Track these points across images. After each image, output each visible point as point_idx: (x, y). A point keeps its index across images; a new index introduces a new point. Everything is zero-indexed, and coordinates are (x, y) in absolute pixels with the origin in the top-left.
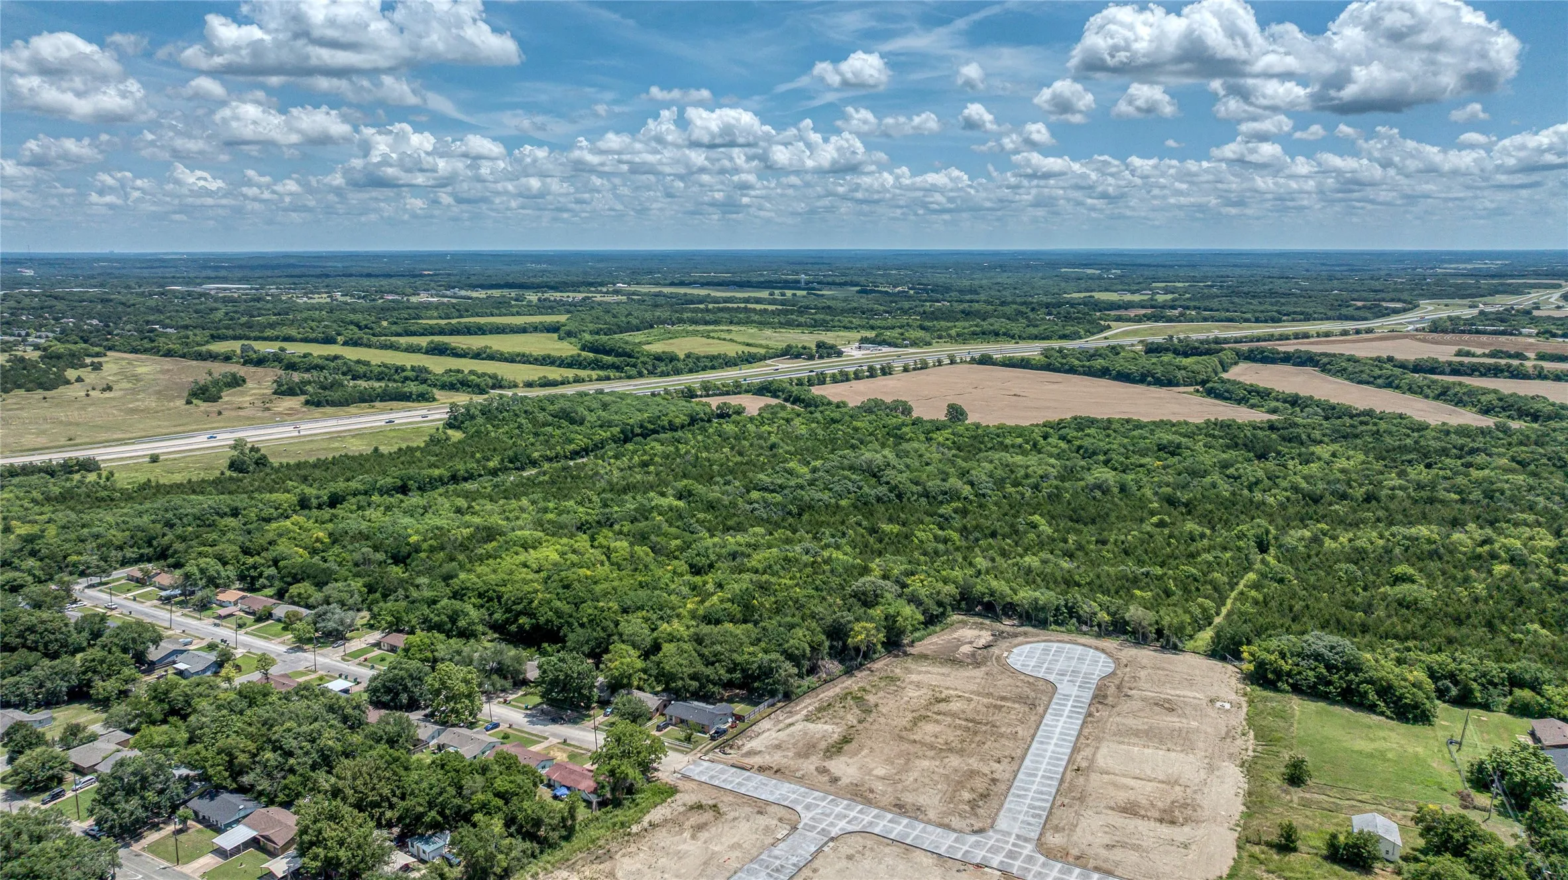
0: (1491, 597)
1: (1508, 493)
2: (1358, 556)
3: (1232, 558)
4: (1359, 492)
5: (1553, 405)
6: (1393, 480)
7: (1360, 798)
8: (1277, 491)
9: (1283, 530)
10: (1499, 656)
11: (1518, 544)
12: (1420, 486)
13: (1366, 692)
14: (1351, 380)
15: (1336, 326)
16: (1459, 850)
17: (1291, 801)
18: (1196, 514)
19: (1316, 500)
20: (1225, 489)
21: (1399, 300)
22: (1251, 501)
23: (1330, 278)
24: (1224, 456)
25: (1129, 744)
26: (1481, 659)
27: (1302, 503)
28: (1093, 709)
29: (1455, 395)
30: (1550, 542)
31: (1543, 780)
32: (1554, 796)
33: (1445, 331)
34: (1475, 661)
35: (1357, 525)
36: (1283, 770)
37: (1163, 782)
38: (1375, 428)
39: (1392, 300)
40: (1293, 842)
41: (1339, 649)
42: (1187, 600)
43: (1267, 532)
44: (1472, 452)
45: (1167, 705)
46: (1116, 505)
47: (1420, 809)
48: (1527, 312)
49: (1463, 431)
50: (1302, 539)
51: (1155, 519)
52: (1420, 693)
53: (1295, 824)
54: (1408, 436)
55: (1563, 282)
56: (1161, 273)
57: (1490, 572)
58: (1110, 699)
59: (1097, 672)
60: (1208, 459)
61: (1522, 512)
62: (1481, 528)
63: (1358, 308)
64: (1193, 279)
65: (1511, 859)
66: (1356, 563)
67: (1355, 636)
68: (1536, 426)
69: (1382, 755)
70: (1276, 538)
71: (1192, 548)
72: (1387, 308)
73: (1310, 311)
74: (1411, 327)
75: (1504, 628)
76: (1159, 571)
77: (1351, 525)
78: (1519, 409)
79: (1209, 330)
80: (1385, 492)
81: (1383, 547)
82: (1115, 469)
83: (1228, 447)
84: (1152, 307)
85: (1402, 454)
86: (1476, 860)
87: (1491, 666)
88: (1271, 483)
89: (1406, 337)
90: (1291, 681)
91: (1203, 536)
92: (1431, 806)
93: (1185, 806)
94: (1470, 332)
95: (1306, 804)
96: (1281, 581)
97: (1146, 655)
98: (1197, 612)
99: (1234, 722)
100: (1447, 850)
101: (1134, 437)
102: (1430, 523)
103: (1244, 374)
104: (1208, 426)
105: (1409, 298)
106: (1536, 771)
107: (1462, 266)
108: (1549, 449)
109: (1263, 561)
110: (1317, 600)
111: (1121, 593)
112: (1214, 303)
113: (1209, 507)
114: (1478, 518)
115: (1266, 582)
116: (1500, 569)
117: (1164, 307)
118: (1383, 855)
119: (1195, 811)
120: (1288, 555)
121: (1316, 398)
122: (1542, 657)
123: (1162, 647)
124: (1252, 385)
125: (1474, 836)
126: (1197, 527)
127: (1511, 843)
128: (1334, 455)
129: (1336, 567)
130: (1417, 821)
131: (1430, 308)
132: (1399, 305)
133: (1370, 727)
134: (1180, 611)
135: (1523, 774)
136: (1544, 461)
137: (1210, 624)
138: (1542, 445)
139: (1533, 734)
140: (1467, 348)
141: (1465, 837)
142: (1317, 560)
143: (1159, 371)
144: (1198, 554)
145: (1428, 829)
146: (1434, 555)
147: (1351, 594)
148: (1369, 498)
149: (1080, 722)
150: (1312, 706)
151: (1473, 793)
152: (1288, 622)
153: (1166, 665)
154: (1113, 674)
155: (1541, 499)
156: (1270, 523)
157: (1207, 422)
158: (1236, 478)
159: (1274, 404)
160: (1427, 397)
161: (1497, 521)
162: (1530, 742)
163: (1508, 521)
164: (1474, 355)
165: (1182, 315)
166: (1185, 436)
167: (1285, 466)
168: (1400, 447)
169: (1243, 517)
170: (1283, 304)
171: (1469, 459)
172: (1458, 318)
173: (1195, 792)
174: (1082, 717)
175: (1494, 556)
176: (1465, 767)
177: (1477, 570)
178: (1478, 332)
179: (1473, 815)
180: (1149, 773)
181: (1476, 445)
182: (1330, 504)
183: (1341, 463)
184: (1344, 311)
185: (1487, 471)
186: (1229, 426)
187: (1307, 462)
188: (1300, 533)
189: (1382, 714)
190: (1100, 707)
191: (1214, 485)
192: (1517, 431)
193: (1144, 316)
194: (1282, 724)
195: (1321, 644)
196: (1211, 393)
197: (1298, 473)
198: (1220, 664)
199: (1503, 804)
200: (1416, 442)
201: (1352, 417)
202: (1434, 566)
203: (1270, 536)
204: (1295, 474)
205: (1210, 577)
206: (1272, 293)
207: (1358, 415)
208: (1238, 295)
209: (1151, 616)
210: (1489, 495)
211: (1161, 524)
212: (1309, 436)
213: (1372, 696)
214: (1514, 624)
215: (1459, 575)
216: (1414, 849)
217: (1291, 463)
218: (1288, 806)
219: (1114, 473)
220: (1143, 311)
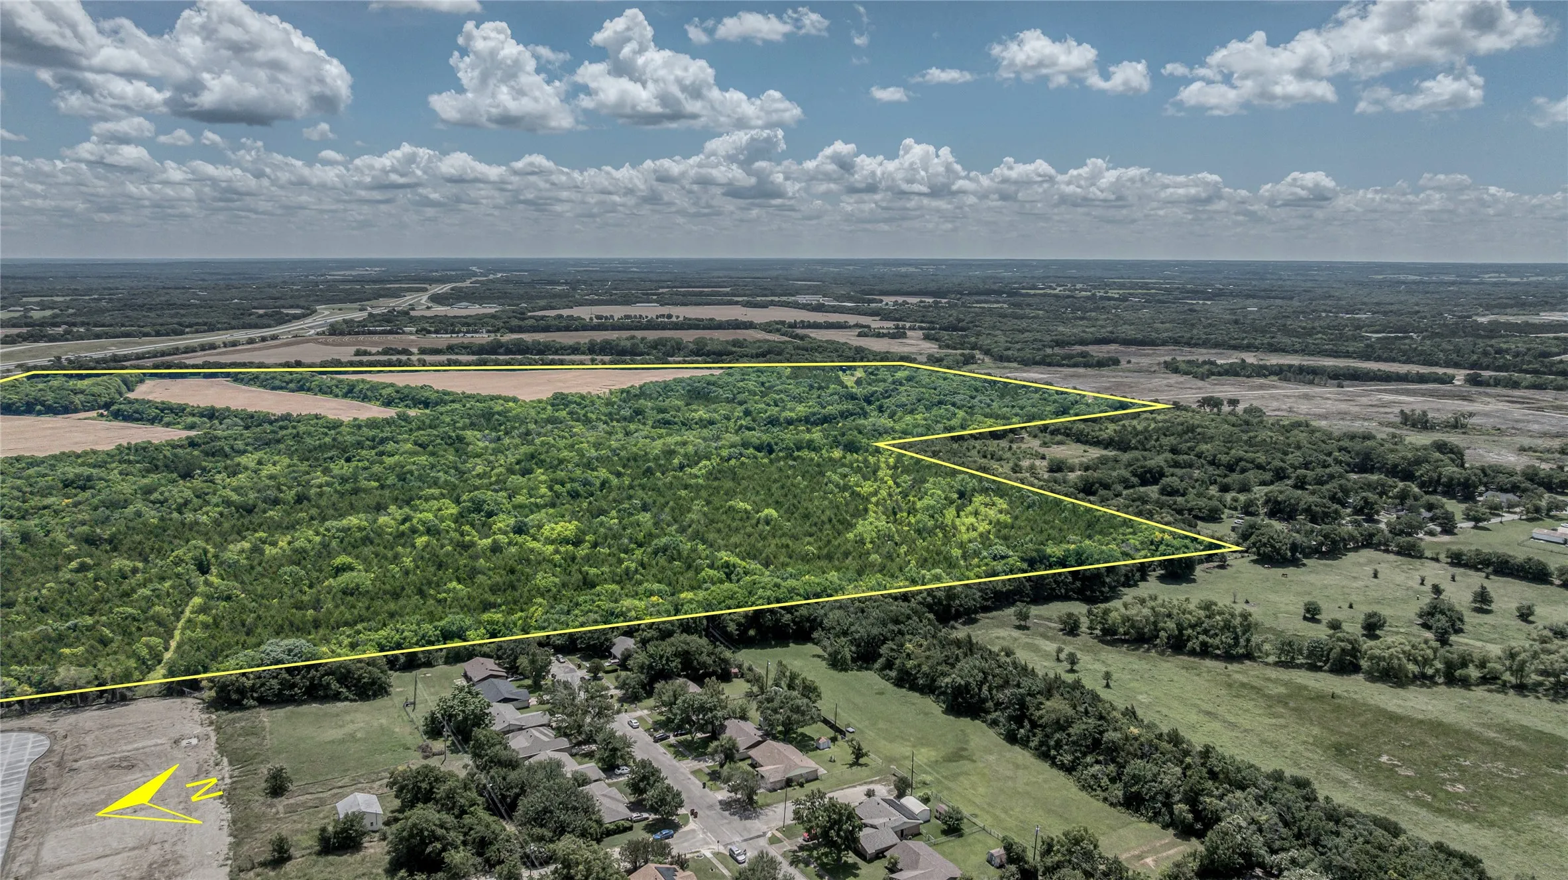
0: (418, 567)
1: (416, 473)
2: (299, 556)
3: (172, 587)
4: (290, 495)
5: (437, 392)
6: (319, 478)
7: (340, 784)
8: (209, 508)
9: (221, 547)
10: (432, 617)
11: (430, 516)
12: (344, 480)
13: (328, 684)
14: (265, 387)
15: (241, 335)
16: (427, 797)
17: (277, 813)
18: (125, 548)
19: (250, 510)
20: (152, 516)
21: (298, 307)
22: (183, 524)
23: (228, 287)
24: (146, 481)
25: (83, 823)
26: (418, 624)
27: (236, 515)
28: (27, 801)
29: (361, 391)
30: (453, 510)
31: (478, 711)
32: (487, 721)
33: (342, 334)
34: (414, 627)
35: (293, 527)
36: (264, 785)
37: (134, 849)
38: (294, 431)
39: (291, 307)
40: (286, 851)
41: (296, 651)
42: (129, 644)
43: (205, 552)
44: (383, 441)
45: (125, 764)
46: (20, 558)
47: (392, 774)
48: (406, 313)
49: (373, 424)
50: (243, 551)
51: (74, 564)
52: (375, 670)
53: (284, 833)
54: (326, 434)
55: (427, 286)
56: (31, 286)
57: (414, 546)
58: (50, 781)
59: (26, 758)
60: (126, 487)
61: (430, 487)
62: (401, 508)
63: (261, 316)
64: (75, 292)
65: (466, 787)
66: (298, 564)
67: (309, 633)
68: (427, 411)
69: (352, 737)
70: (216, 556)
71: (126, 586)
72: (287, 315)
73: (214, 321)
74: (312, 332)
75: (432, 592)
76: (89, 621)
77: (287, 528)
78: (413, 399)
79: (103, 348)
80: (313, 491)
81: (320, 543)
82: (11, 517)
83: (148, 471)
84: (27, 325)
85: (323, 452)
86: (441, 799)
87: (427, 627)
88: (201, 501)
89: (308, 341)
90: (255, 695)
91: (135, 571)
92: (400, 768)
93: (165, 863)
94: (363, 333)
95: (291, 810)
96: (228, 598)
97: (89, 718)
98: (144, 652)
99: (204, 755)
100: (418, 800)
101: (30, 476)
102: (358, 513)
103: (151, 391)
104: (121, 453)
105: (306, 304)
106: (473, 705)
107: (347, 273)
108: (441, 430)
109: (206, 583)
110: (268, 608)
111: (44, 657)
112: (107, 318)
113: (137, 538)
114: (397, 499)
115: (212, 603)
116: (421, 541)
117: (43, 324)
118: (369, 828)
119: (178, 863)
120: (232, 571)
121: (233, 408)
122: (462, 608)
123: (107, 702)
124: (163, 403)
125: (437, 780)
126: (127, 562)
127: (463, 774)
128: (260, 463)
129: (281, 571)
130: (390, 785)
131: (327, 313)
132: (298, 311)
133: (338, 715)
134: (122, 657)
135: (463, 711)
136: (439, 441)
137: (160, 662)
138: (435, 427)
139: (466, 676)
140: (363, 348)
141: (430, 784)
142: (260, 569)
143: (50, 398)
144: (134, 591)
145: (401, 789)
146: (367, 540)
147: (299, 594)
148: (300, 499)
149: (11, 823)
150: (281, 713)
151: (429, 742)
152: (243, 638)
153: (117, 721)
154: (50, 751)
155: (441, 474)
156: (207, 541)
157: (119, 448)
158: (162, 503)
159: (190, 420)
160: (337, 396)
161: (412, 499)
162: (465, 683)
163: (420, 498)
164: (370, 354)
165: (67, 332)
166: (94, 467)
167: (212, 481)
168: (320, 446)
169: (176, 542)
170: (183, 315)
171: (381, 448)
172: (352, 320)
173: (174, 844)
174: (13, 817)
175: (414, 531)
176: (422, 722)
177: (403, 546)
178: (370, 333)
179: (433, 762)
180: (115, 845)
181: (384, 435)
182: (265, 512)
183: (268, 470)
184: (247, 320)
185: (397, 457)
186: (144, 449)
187: (235, 474)
188: (239, 546)
189: (346, 699)
190: (37, 795)
191: (139, 514)
192: (416, 417)
193: (18, 335)
194: (254, 740)
195: (279, 650)
196: (117, 415)
197: (227, 487)
198: (178, 701)
199: (453, 743)
200: (334, 439)
201: (271, 423)
202: (367, 550)
203: (210, 555)
204: (224, 488)
205: (151, 612)
206: (170, 305)
207: (276, 421)
208: (133, 307)
209: (88, 672)
210: (402, 478)
211: (83, 568)
212: (232, 448)
213: (335, 685)
214: (438, 586)
215: (390, 554)
216: (393, 812)
217: (218, 477)
218: (276, 819)
219: (10, 522)
220: (15, 331)
